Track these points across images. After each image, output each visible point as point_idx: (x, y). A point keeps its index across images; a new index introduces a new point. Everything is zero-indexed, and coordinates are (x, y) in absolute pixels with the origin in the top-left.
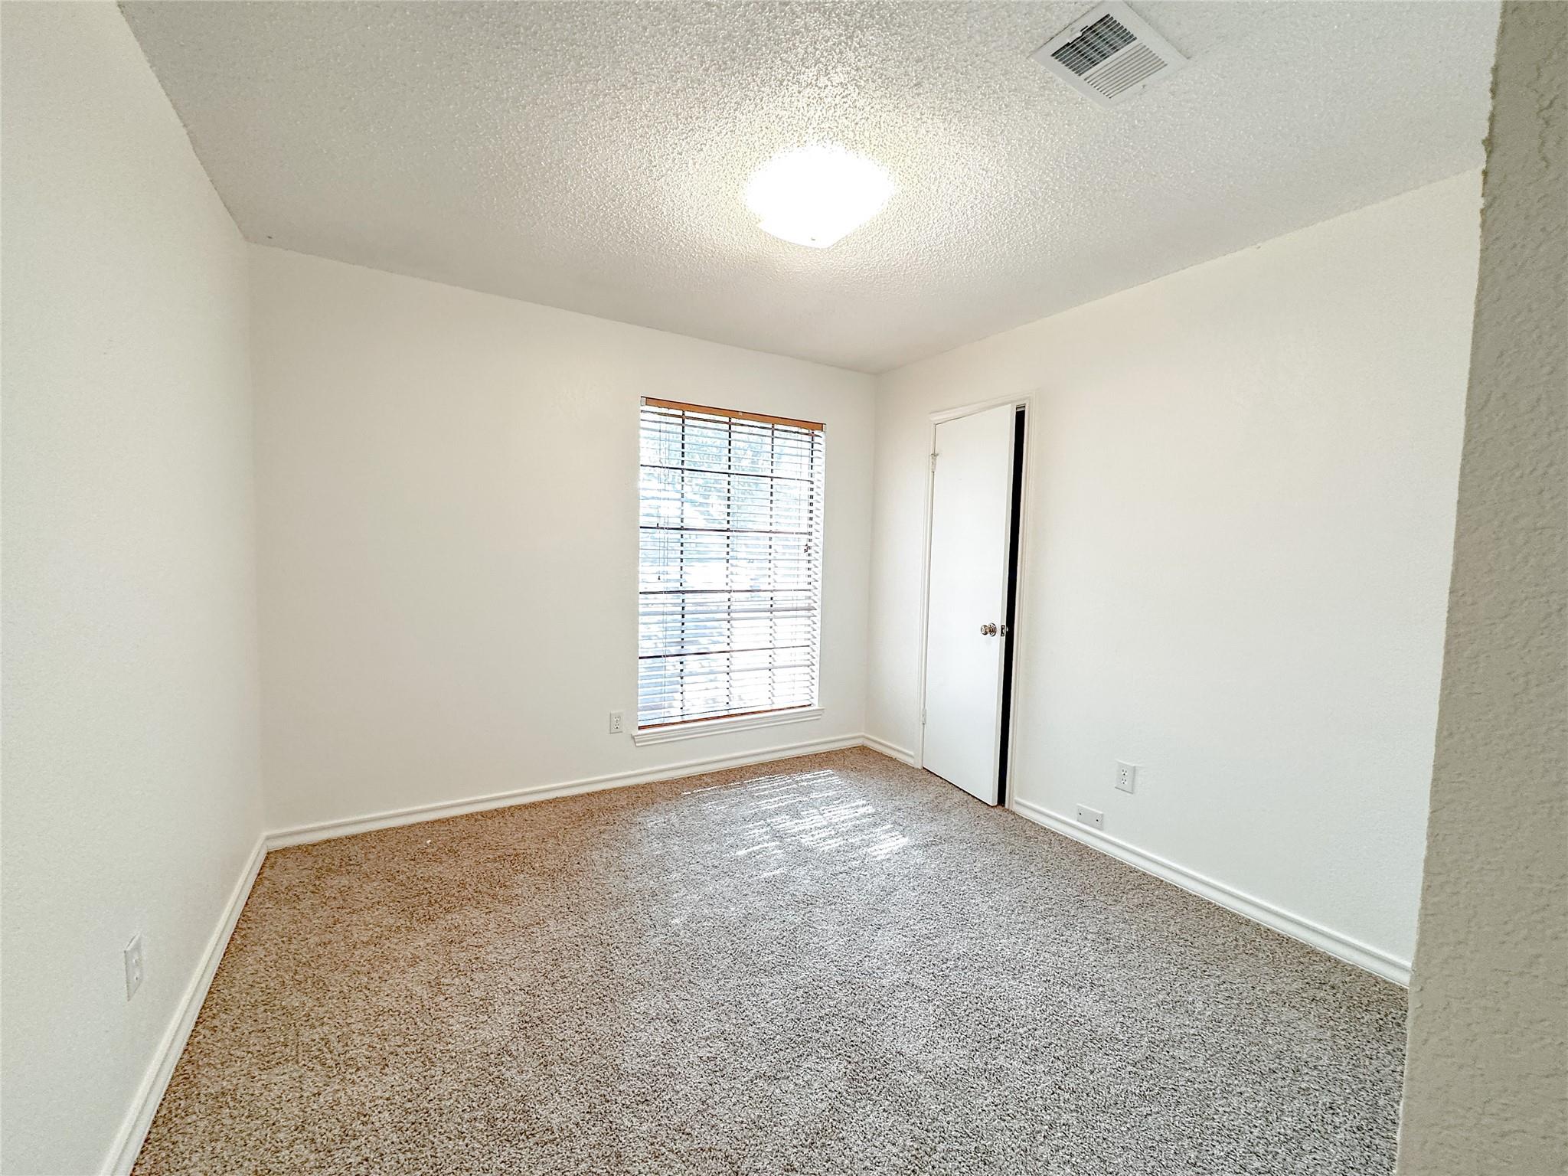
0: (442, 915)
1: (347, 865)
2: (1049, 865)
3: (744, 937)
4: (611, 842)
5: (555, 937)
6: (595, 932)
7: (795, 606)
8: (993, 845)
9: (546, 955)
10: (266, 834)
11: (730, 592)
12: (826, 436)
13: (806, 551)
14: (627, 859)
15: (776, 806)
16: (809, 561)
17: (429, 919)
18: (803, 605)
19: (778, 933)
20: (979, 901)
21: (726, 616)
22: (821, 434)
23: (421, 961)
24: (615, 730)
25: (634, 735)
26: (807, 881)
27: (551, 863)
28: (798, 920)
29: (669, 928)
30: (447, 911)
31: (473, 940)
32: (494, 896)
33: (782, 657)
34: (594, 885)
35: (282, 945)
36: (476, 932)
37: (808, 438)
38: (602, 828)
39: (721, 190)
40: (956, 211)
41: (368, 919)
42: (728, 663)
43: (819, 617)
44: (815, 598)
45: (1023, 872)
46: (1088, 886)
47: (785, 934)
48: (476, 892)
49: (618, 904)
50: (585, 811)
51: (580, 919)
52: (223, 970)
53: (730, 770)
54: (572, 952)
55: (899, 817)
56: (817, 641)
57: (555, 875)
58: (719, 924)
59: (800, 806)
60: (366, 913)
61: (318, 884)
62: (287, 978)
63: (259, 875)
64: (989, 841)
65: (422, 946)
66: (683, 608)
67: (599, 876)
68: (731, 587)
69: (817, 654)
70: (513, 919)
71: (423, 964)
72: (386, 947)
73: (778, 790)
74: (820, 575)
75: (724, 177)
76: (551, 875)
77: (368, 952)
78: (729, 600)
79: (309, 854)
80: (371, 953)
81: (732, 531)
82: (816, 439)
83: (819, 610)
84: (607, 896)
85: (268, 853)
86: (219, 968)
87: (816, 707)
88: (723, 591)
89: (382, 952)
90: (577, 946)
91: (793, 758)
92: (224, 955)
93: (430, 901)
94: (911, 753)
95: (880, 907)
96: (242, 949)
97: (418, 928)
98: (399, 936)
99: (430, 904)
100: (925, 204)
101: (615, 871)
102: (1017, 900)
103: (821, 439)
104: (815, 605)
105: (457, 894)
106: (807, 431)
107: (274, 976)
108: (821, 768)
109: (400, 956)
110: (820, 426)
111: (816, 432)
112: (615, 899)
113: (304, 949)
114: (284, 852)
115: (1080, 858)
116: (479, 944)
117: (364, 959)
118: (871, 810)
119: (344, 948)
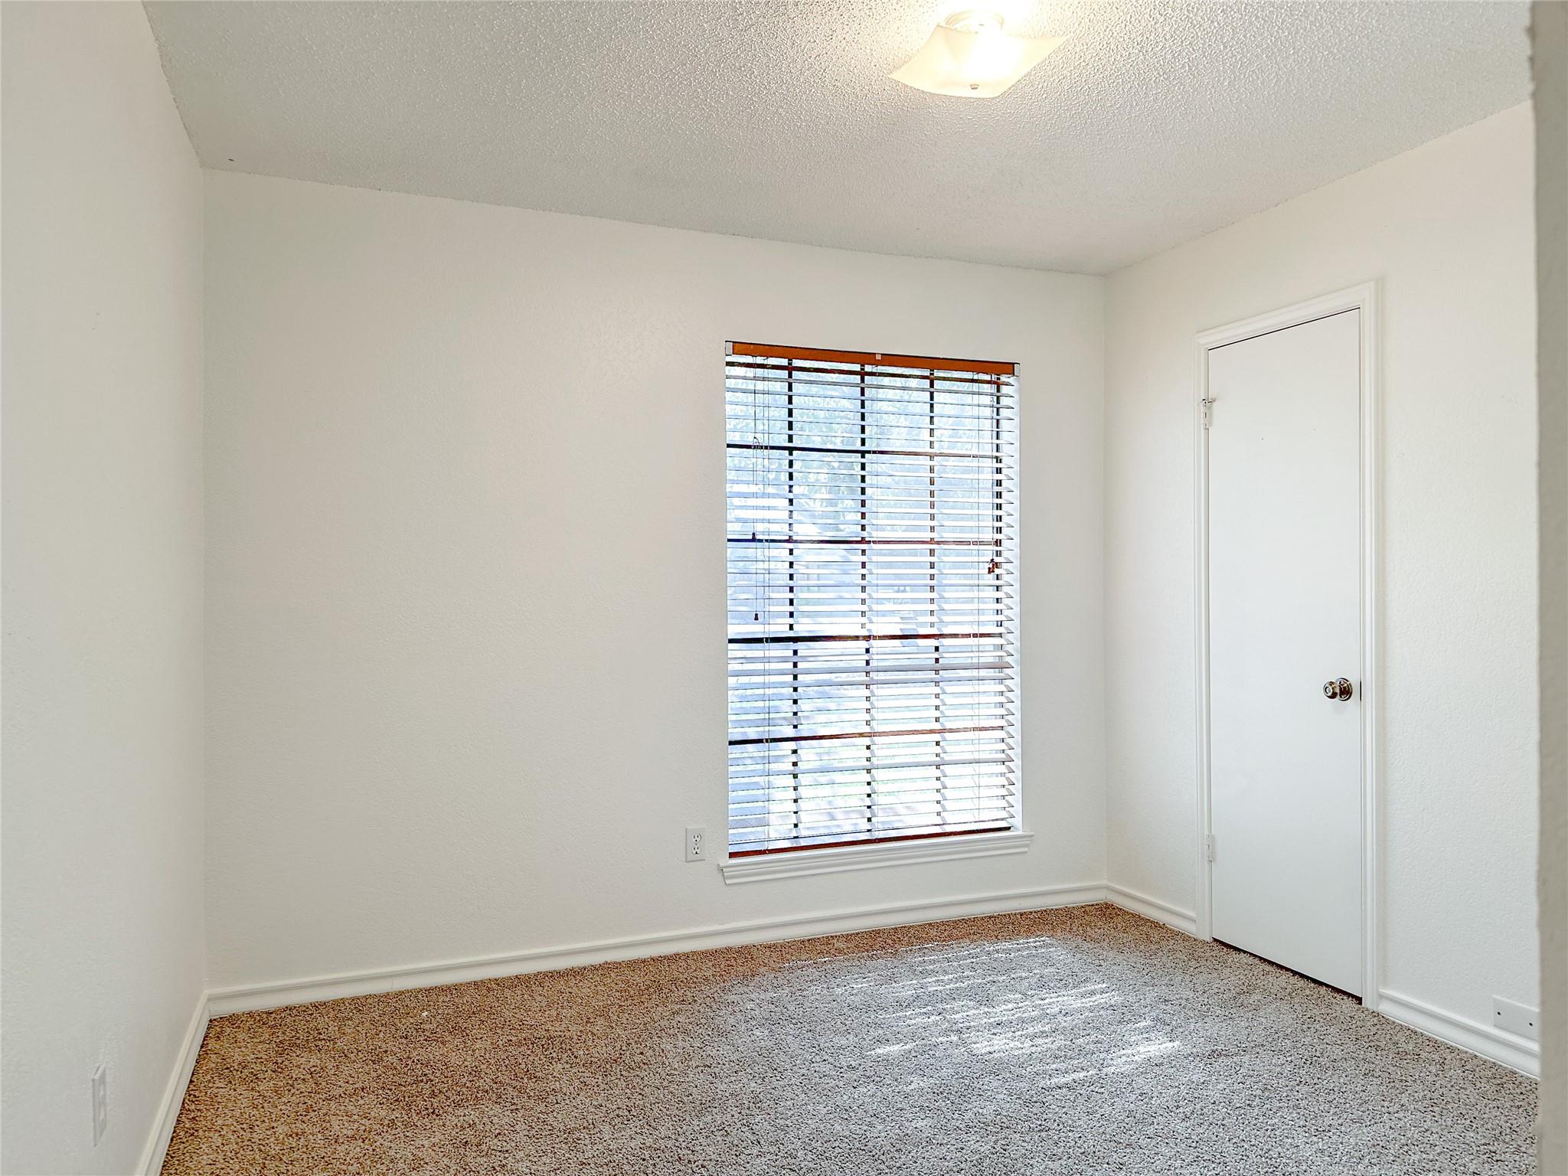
0: (450, 1109)
1: (316, 1041)
2: (1436, 1095)
3: (898, 1165)
4: (690, 1027)
5: (611, 1147)
6: (670, 1144)
7: (975, 661)
8: (1335, 1061)
9: (600, 1169)
10: (207, 992)
11: (868, 638)
12: (1020, 384)
13: (990, 571)
14: (715, 1051)
15: (952, 986)
16: (998, 588)
17: (433, 1113)
18: (991, 660)
19: (951, 1164)
20: (1300, 1142)
21: (862, 677)
22: (1011, 380)
23: (427, 1163)
24: (694, 854)
25: (721, 865)
26: (1002, 1096)
27: (602, 1051)
28: (985, 1149)
29: (781, 1147)
30: (458, 1105)
31: (495, 1143)
32: (521, 1091)
33: (956, 747)
34: (665, 1083)
35: (242, 1132)
36: (499, 1134)
37: (992, 389)
38: (676, 1007)
39: (835, 34)
40: (1199, 19)
41: (350, 1108)
42: (868, 753)
43: (1018, 679)
44: (1009, 648)
45: (1386, 1104)
46: (1508, 1130)
47: (963, 1166)
48: (496, 1083)
49: (703, 1108)
50: (648, 982)
51: (647, 1127)
52: (172, 1157)
53: (878, 932)
54: (636, 1168)
55: (1164, 1012)
56: (1016, 719)
57: (608, 1066)
58: (857, 1145)
59: (993, 988)
60: (347, 1101)
61: (280, 1061)
62: (254, 1171)
63: (202, 1047)
64: (1326, 1055)
65: (427, 1146)
66: (795, 665)
67: (673, 1072)
68: (869, 630)
69: (1016, 742)
70: (551, 1120)
71: (429, 1168)
72: (378, 1143)
73: (955, 964)
74: (1017, 609)
75: (839, 16)
76: (604, 1068)
77: (356, 1149)
78: (867, 651)
79: (264, 1024)
80: (358, 1149)
81: (869, 542)
82: (1004, 389)
83: (1017, 668)
84: (686, 1099)
85: (211, 1021)
86: (167, 1154)
87: (1020, 833)
88: (857, 638)
89: (374, 1150)
90: (644, 1160)
91: (982, 919)
92: (172, 1140)
93: (433, 1091)
94: (1192, 914)
95: (1124, 1139)
96: (192, 1135)
97: (418, 1124)
98: (393, 1132)
99: (433, 1095)
100: (1147, 16)
101: (697, 1067)
102: (1370, 1144)
103: (1011, 388)
104: (1009, 659)
105: (468, 1084)
106: (987, 377)
107: (237, 1168)
108: (1029, 933)
109: (398, 1156)
110: (1009, 368)
111: (1004, 378)
112: (698, 1103)
113: (272, 1140)
114: (232, 1019)
115: (1498, 1088)
116: (505, 1149)
117: (351, 1155)
118: (1116, 999)
119: (323, 1142)
